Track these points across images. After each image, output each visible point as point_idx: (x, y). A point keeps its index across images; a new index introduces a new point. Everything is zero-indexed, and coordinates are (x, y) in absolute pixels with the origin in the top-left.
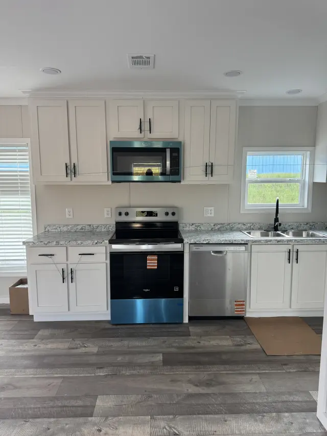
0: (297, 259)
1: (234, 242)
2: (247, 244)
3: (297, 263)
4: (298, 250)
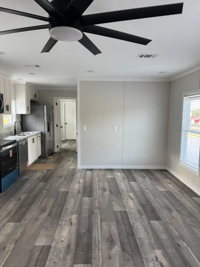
4: (34, 138)
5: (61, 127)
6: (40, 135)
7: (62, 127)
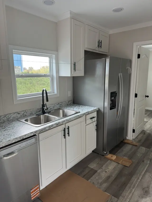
0: (69, 134)
1: (24, 138)
2: (35, 135)
3: (69, 136)
4: (69, 126)
5: (146, 96)
6: (95, 115)
7: (148, 96)
